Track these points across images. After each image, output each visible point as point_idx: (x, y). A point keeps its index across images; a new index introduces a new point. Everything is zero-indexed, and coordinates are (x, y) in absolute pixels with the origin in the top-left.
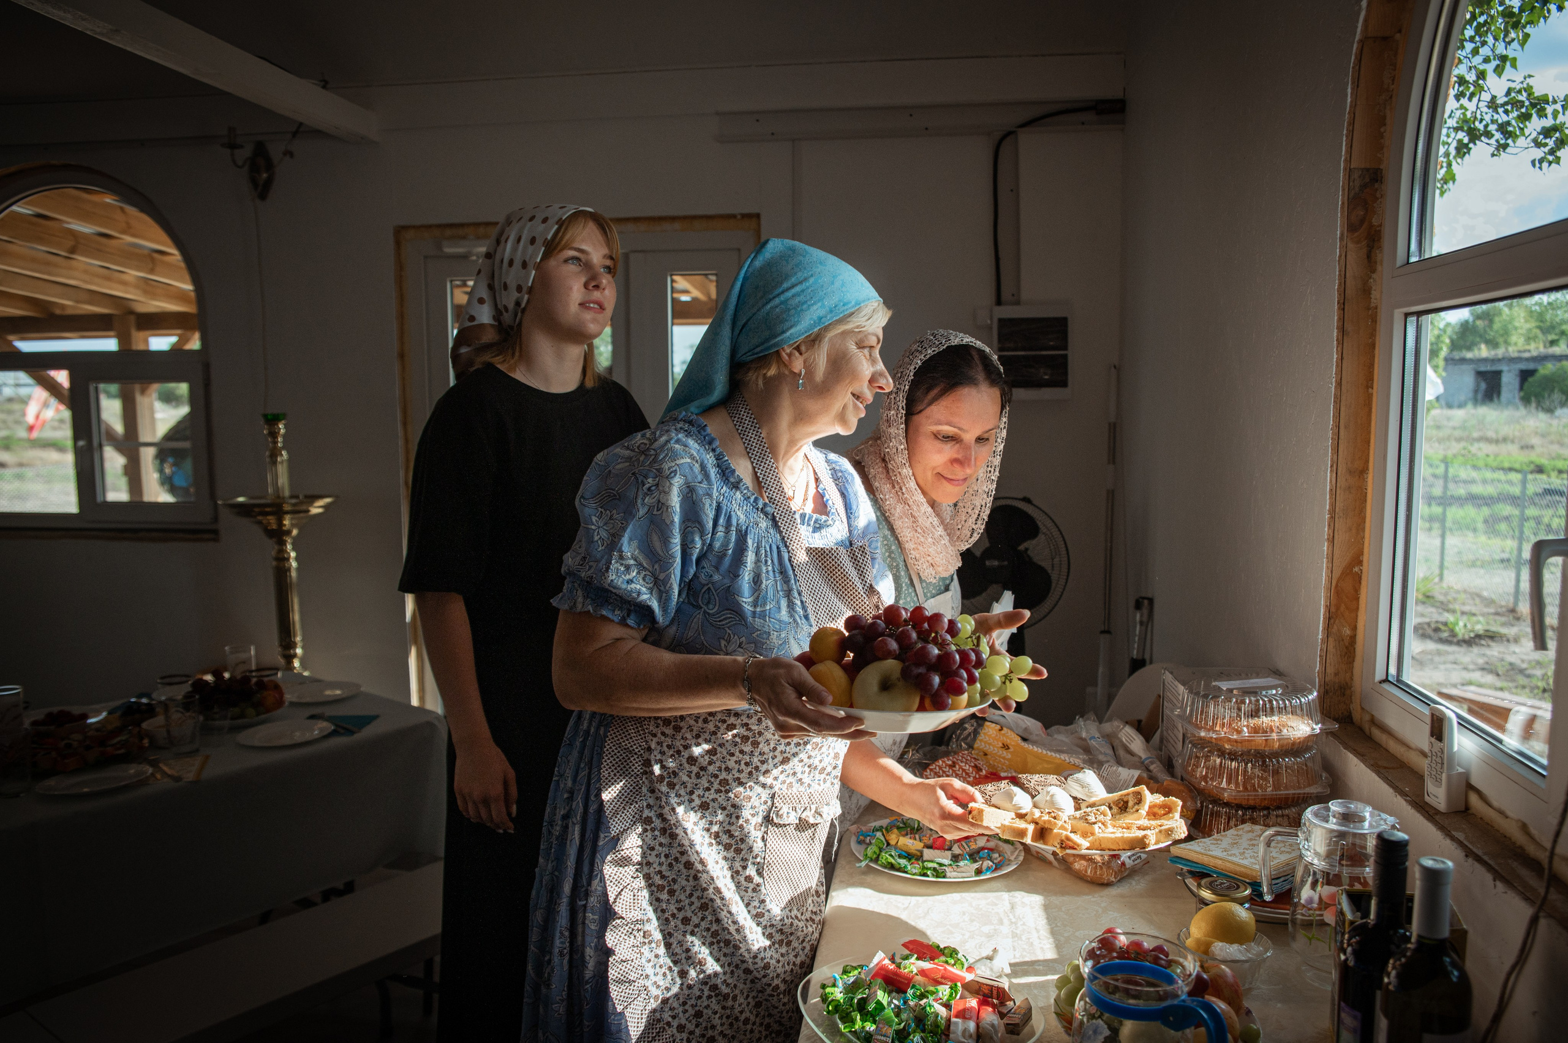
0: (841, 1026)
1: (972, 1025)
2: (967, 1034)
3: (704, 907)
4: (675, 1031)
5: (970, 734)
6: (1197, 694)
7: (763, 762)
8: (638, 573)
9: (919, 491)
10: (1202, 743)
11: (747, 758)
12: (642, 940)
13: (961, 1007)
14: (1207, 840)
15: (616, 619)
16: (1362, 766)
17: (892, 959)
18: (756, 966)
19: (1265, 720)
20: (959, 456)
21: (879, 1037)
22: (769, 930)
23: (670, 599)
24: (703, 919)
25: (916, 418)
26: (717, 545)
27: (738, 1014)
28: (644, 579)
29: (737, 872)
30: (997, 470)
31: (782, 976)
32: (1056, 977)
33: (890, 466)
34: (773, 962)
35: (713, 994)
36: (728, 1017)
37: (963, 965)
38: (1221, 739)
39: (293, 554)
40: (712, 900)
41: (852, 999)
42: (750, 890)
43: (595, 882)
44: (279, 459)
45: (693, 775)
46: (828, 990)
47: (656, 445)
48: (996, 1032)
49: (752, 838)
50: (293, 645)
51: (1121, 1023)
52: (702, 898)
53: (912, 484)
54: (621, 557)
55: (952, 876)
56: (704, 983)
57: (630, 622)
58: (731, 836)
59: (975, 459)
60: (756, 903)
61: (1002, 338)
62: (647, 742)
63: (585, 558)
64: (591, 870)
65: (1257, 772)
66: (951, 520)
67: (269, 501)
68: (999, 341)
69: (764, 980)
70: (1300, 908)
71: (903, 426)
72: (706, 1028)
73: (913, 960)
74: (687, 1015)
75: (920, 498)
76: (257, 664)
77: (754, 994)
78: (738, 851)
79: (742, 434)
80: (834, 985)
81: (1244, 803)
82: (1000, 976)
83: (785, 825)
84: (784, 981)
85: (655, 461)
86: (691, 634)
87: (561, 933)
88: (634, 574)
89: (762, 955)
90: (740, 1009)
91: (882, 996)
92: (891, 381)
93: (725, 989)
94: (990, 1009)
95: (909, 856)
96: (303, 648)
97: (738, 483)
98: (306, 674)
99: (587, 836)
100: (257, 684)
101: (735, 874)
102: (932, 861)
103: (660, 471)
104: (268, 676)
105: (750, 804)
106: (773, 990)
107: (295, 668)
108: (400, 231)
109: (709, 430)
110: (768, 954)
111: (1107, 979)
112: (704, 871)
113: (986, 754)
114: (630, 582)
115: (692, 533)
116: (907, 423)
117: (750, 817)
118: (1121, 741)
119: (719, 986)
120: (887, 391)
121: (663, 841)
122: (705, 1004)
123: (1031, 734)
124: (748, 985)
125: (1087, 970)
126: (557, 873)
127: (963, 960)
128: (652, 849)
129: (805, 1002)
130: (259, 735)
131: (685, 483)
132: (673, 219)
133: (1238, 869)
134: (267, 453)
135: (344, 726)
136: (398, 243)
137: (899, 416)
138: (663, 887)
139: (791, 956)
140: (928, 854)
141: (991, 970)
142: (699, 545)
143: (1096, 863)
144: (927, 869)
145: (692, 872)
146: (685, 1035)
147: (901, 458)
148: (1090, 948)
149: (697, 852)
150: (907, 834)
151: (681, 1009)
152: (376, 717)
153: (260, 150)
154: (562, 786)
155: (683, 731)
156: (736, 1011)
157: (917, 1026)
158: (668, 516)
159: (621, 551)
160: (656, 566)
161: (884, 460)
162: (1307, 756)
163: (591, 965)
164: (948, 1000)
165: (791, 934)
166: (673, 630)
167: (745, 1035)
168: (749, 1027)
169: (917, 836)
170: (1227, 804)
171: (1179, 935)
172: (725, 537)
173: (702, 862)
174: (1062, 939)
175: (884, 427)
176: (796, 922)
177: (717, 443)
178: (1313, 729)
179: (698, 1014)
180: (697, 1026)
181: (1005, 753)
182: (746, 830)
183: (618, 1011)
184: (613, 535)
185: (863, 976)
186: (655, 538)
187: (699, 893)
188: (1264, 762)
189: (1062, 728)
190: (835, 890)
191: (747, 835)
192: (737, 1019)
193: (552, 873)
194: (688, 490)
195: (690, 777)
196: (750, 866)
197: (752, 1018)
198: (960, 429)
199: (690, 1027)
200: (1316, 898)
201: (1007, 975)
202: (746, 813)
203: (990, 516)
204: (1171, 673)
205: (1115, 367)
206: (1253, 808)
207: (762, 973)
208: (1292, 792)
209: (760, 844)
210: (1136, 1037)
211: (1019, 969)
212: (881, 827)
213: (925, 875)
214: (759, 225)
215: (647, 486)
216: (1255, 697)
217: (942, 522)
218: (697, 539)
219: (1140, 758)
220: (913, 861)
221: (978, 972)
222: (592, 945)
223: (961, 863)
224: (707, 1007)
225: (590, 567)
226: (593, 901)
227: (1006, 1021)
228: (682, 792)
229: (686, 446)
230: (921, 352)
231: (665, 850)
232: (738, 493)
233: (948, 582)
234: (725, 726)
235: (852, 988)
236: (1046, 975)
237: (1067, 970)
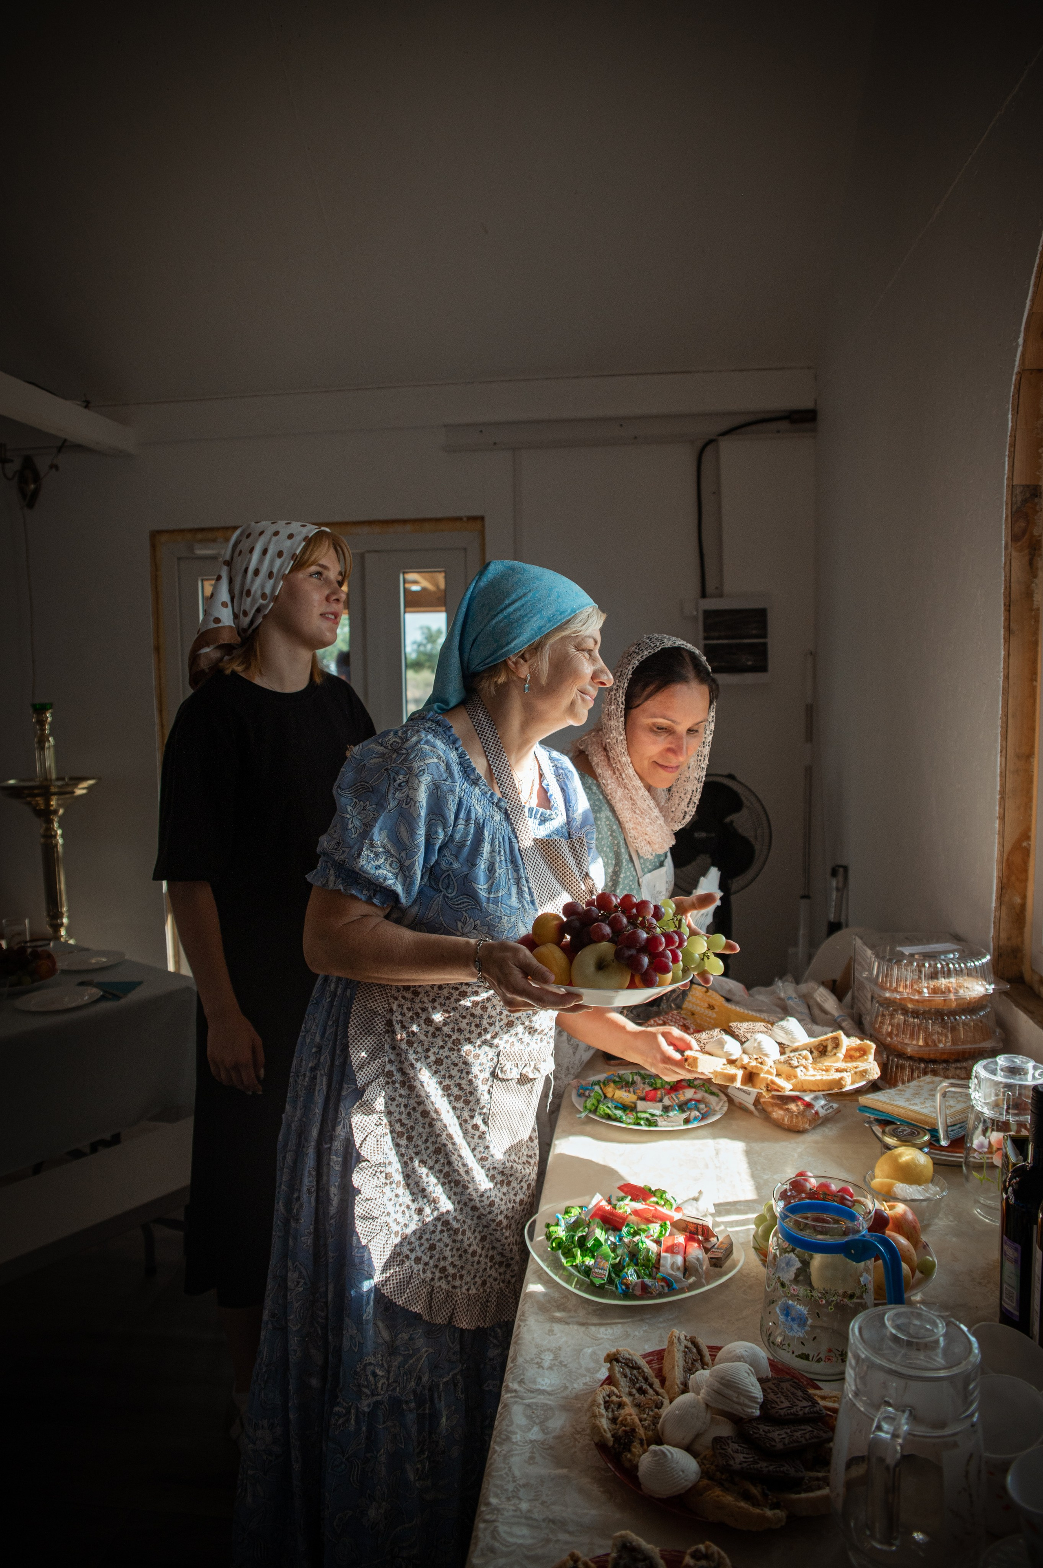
0: (564, 1261)
1: (679, 1260)
2: (675, 1267)
3: (438, 1151)
4: (413, 1263)
5: (678, 996)
6: (883, 958)
7: (491, 1024)
8: (386, 860)
9: (637, 777)
10: (888, 1003)
11: (477, 1020)
12: (384, 1181)
13: (669, 1243)
14: (892, 1091)
15: (363, 898)
16: (1031, 1023)
17: (609, 1201)
18: (483, 1204)
19: (943, 982)
20: (673, 746)
21: (597, 1270)
22: (492, 1172)
23: (414, 883)
24: (436, 1162)
25: (634, 712)
26: (458, 836)
27: (467, 1247)
28: (391, 865)
29: (466, 1121)
30: (707, 759)
31: (505, 1212)
32: (755, 1216)
33: (611, 755)
34: (497, 1200)
35: (445, 1229)
36: (458, 1250)
37: (671, 1205)
38: (904, 999)
39: (59, 832)
40: (445, 1145)
41: (573, 1236)
42: (476, 1137)
43: (339, 1128)
44: (47, 745)
45: (429, 1035)
46: (552, 1229)
47: (408, 744)
48: (701, 1265)
49: (480, 1092)
50: (61, 916)
51: (811, 1257)
52: (436, 1143)
53: (631, 771)
54: (372, 845)
55: (663, 1125)
56: (438, 1219)
57: (376, 901)
58: (461, 1089)
59: (687, 748)
60: (481, 1149)
61: (707, 628)
62: (389, 1004)
63: (339, 843)
64: (336, 1118)
65: (938, 1028)
66: (666, 802)
67: (38, 783)
68: (705, 631)
69: (490, 1217)
70: (971, 1152)
71: (622, 719)
72: (439, 1260)
73: (627, 1200)
74: (423, 1248)
75: (639, 783)
76: (31, 934)
77: (480, 1229)
78: (467, 1102)
79: (480, 735)
80: (557, 1224)
81: (926, 1057)
82: (705, 1215)
83: (508, 1080)
84: (507, 1217)
85: (406, 759)
86: (431, 914)
87: (309, 1173)
88: (382, 861)
89: (488, 1194)
90: (468, 1243)
91: (600, 1234)
92: (611, 677)
93: (455, 1225)
94: (696, 1245)
95: (625, 1108)
96: (69, 917)
97: (478, 780)
98: (72, 942)
99: (333, 1087)
100: (32, 953)
101: (463, 1123)
102: (645, 1112)
103: (410, 769)
104: (41, 946)
105: (478, 1061)
106: (497, 1225)
107: (62, 936)
108: (155, 535)
109: (453, 731)
110: (493, 1193)
111: (797, 1217)
112: (438, 1119)
113: (693, 1014)
114: (378, 867)
115: (436, 826)
116: (626, 716)
117: (478, 1073)
118: (816, 1001)
119: (451, 1221)
120: (608, 686)
121: (403, 1092)
122: (438, 1237)
123: (734, 995)
124: (475, 1221)
125: (779, 1210)
126: (304, 1119)
127: (672, 1201)
128: (393, 1099)
129: (531, 1239)
130: (35, 1000)
131: (432, 781)
132: (404, 522)
133: (919, 1117)
134: (36, 740)
135: (112, 991)
136: (153, 547)
137: (619, 710)
138: (403, 1134)
139: (511, 1195)
140: (641, 1105)
141: (697, 1209)
142: (441, 836)
143: (792, 1113)
144: (641, 1119)
145: (428, 1120)
146: (421, 1266)
147: (621, 748)
148: (782, 1190)
149: (432, 1103)
150: (622, 1088)
151: (417, 1243)
152: (139, 983)
153: (28, 463)
154: (308, 1041)
155: (421, 996)
156: (465, 1244)
157: (631, 1260)
158: (415, 810)
159: (372, 840)
160: (403, 854)
161: (605, 749)
162: (981, 1014)
163: (335, 1202)
164: (658, 1237)
165: (511, 1175)
166: (415, 910)
167: (473, 1265)
168: (476, 1259)
169: (631, 1090)
170: (910, 1058)
171: (865, 1177)
172: (465, 829)
173: (436, 1111)
174: (761, 1181)
175: (605, 720)
176: (515, 1165)
177: (460, 743)
178: (987, 989)
179: (432, 1247)
180: (431, 1257)
181: (710, 1013)
182: (475, 1085)
183: (363, 1244)
184: (365, 824)
185: (583, 1216)
186: (403, 829)
187: (433, 1139)
188: (943, 1020)
189: (762, 989)
190: (558, 1138)
191: (475, 1089)
192: (466, 1251)
193: (300, 1120)
194: (434, 787)
195: (427, 1036)
196: (477, 1116)
197: (479, 1251)
198: (672, 721)
199: (425, 1258)
200: (986, 1142)
201: (712, 1215)
202: (475, 1070)
203: (700, 800)
204: (861, 938)
205: (811, 653)
206: (934, 1061)
207: (488, 1210)
208: (968, 1046)
209: (487, 1096)
210: (824, 1267)
211: (722, 1208)
212: (599, 1081)
213: (639, 1124)
214: (483, 526)
215: (398, 782)
216: (934, 961)
217: (658, 805)
218: (440, 831)
219: (833, 1015)
220: (628, 1112)
221: (686, 1212)
222: (337, 1184)
223: (671, 1114)
224: (440, 1240)
225: (344, 852)
226: (338, 1145)
227: (710, 1255)
228: (420, 1049)
229: (434, 747)
230: (638, 654)
231: (404, 1101)
232: (477, 789)
233: (662, 859)
234: (458, 992)
235: (573, 1227)
236: (746, 1213)
237: (763, 1209)
